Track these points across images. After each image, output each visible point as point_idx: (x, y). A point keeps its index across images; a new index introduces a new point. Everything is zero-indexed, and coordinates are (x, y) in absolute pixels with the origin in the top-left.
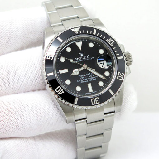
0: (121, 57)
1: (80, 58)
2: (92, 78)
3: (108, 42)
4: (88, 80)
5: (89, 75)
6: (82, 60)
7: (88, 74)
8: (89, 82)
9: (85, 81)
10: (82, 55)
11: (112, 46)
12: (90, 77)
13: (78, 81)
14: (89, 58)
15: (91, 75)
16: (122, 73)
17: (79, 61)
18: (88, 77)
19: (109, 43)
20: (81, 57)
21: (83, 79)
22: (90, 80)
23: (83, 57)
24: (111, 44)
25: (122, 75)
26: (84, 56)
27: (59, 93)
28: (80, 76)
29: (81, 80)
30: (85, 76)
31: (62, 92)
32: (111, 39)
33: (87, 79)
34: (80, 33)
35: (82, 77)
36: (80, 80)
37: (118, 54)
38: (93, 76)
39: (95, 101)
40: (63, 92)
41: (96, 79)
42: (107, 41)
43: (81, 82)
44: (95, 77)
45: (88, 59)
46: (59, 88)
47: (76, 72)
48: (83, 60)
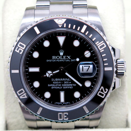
0: (110, 69)
1: (58, 58)
2: (68, 85)
3: (97, 45)
4: (63, 87)
5: (65, 81)
6: (60, 60)
7: (64, 79)
8: (62, 90)
9: (58, 88)
10: (61, 54)
11: (101, 51)
12: (66, 84)
13: (49, 85)
14: (70, 60)
15: (67, 81)
16: (106, 89)
17: (57, 60)
18: (63, 82)
19: (99, 47)
20: (60, 56)
21: (57, 84)
22: (64, 88)
23: (62, 57)
24: (100, 49)
25: (105, 91)
26: (64, 55)
27: (21, 97)
28: (53, 80)
29: (54, 85)
30: (60, 81)
31: (24, 96)
32: (103, 42)
33: (61, 85)
34: (65, 26)
35: (55, 81)
36: (52, 85)
37: (107, 64)
38: (70, 82)
39: (63, 117)
40: (26, 97)
41: (72, 87)
42: (96, 43)
43: (52, 88)
44: (71, 85)
45: (68, 60)
46: (22, 91)
47: (49, 74)
48: (62, 60)
